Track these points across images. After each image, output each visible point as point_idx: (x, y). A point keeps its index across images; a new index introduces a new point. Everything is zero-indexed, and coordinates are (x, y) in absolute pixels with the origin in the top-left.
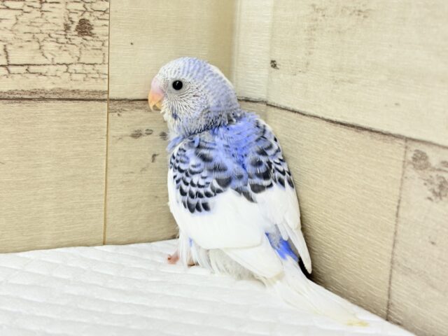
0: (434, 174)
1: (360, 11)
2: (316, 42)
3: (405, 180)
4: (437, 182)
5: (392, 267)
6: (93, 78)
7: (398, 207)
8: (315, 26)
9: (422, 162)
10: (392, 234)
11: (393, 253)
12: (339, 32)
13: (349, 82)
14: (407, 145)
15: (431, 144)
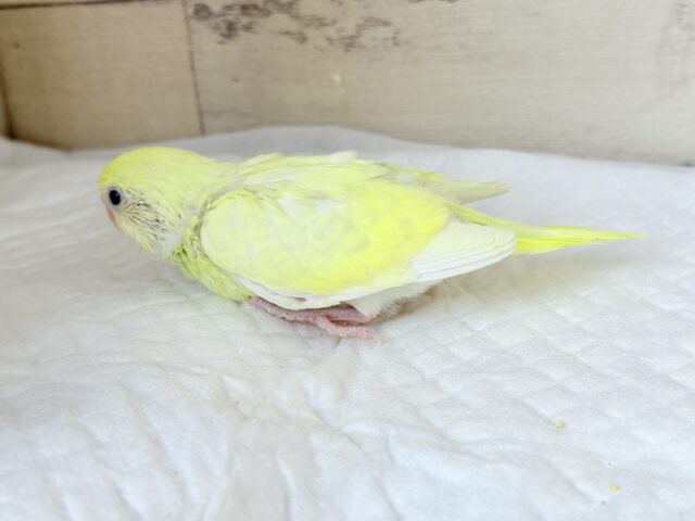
0: (219, 20)
3: (192, 34)
4: (224, 26)
5: (201, 117)
7: (192, 61)
9: (204, 13)
10: (193, 88)
11: (199, 104)
14: (184, 2)
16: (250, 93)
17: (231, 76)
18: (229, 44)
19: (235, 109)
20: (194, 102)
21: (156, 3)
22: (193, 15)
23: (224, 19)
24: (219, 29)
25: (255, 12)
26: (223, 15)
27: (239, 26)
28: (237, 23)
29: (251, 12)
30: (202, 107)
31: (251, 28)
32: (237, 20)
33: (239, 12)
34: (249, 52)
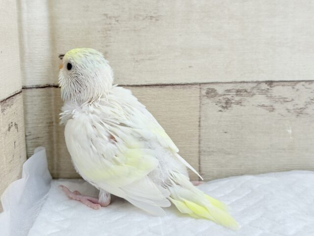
0: (221, 98)
1: (151, 17)
4: (224, 101)
8: (110, 28)
9: (213, 94)
10: (197, 137)
12: (135, 30)
13: (149, 59)
14: (201, 87)
15: (217, 83)
16: (234, 140)
17: (223, 130)
18: (225, 112)
19: (223, 149)
20: (197, 145)
21: (182, 86)
22: (205, 94)
23: (225, 97)
24: (220, 103)
25: (245, 93)
26: (225, 95)
27: (233, 101)
28: (233, 99)
29: (242, 93)
30: (202, 148)
31: (241, 103)
32: (232, 98)
33: (235, 93)
34: (237, 116)
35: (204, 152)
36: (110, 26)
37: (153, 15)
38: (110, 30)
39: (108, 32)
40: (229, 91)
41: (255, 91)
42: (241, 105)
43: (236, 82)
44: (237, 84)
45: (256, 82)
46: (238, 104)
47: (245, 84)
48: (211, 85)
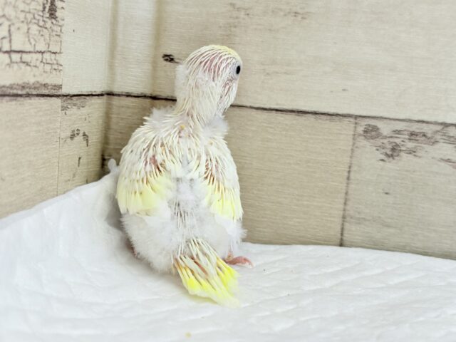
0: (385, 141)
1: (296, 13)
2: (237, 38)
3: (356, 149)
4: (389, 146)
5: (344, 221)
6: (55, 69)
7: (349, 172)
8: (236, 24)
9: (373, 133)
10: (343, 195)
11: (344, 210)
12: (270, 30)
13: (285, 73)
14: (357, 121)
15: (382, 118)
16: (399, 206)
17: (383, 190)
18: (390, 162)
19: (380, 217)
20: (342, 206)
21: (329, 117)
22: (362, 133)
23: (391, 140)
24: (383, 148)
25: (424, 138)
26: (391, 137)
27: (403, 148)
28: (402, 145)
29: (418, 138)
30: (347, 212)
31: (415, 152)
32: (403, 143)
33: (407, 137)
34: (407, 171)
35: (351, 218)
36: (236, 21)
37: (299, 11)
38: (235, 27)
39: (233, 29)
40: (398, 132)
41: (438, 137)
42: (415, 155)
43: (410, 121)
44: (412, 124)
45: (442, 124)
46: (410, 153)
47: (424, 125)
48: (373, 120)
